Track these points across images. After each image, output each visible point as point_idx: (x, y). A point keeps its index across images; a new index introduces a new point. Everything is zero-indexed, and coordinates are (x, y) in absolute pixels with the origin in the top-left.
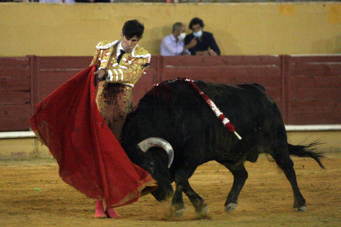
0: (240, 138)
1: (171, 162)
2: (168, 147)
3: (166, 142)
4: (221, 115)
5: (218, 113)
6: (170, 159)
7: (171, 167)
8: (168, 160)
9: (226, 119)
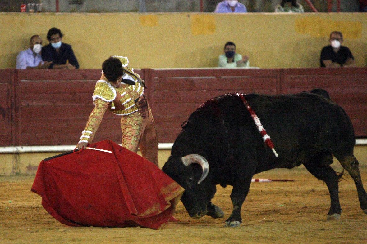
0: (277, 155)
1: (202, 180)
2: (205, 165)
3: (205, 160)
4: (263, 131)
5: (261, 128)
6: (202, 176)
7: (200, 183)
8: (201, 176)
9: (267, 135)
